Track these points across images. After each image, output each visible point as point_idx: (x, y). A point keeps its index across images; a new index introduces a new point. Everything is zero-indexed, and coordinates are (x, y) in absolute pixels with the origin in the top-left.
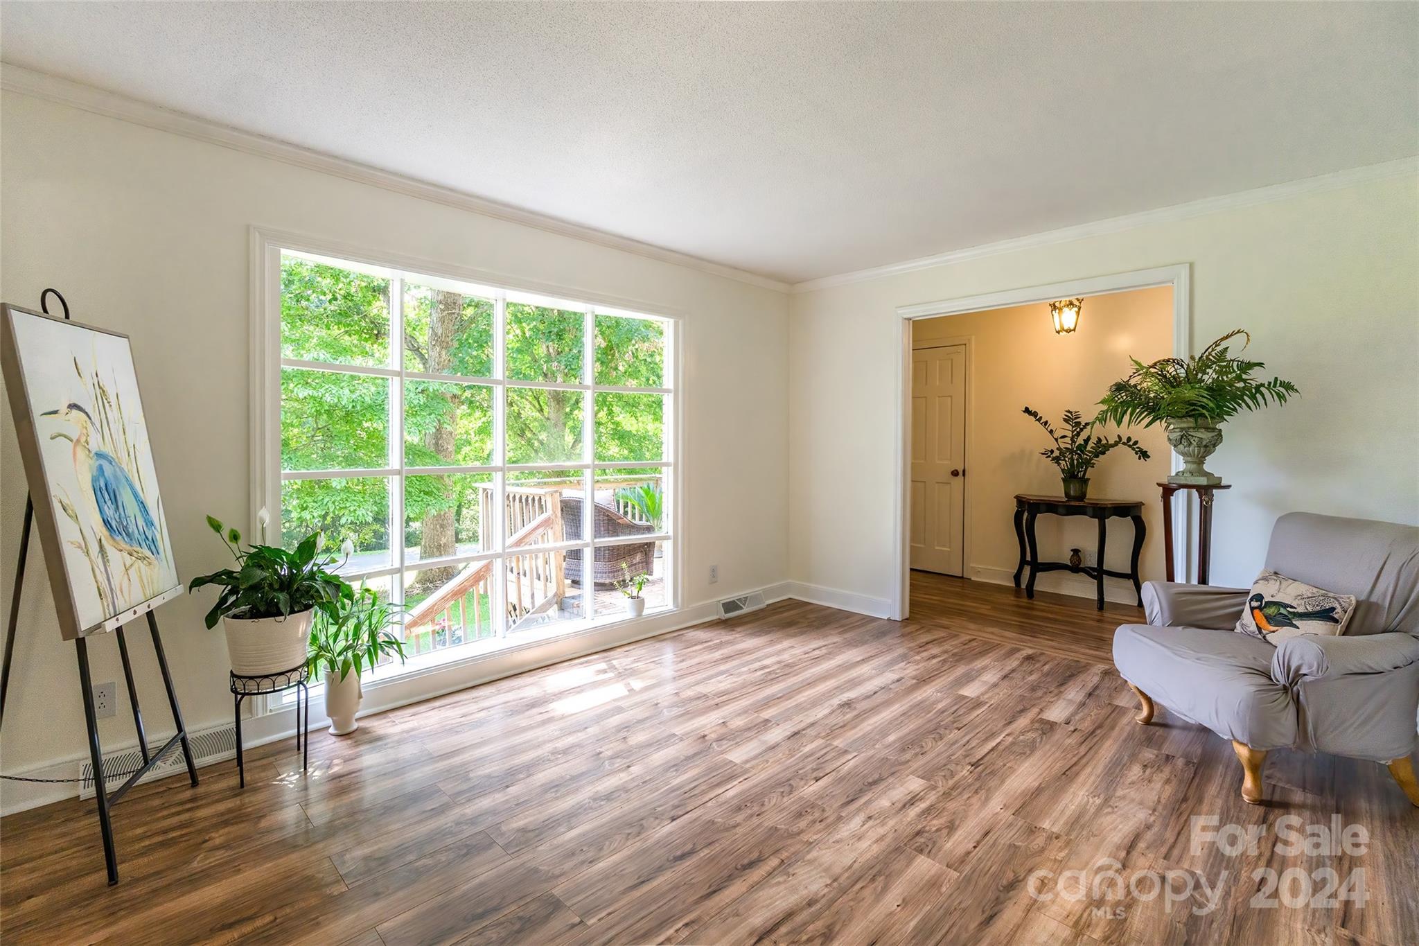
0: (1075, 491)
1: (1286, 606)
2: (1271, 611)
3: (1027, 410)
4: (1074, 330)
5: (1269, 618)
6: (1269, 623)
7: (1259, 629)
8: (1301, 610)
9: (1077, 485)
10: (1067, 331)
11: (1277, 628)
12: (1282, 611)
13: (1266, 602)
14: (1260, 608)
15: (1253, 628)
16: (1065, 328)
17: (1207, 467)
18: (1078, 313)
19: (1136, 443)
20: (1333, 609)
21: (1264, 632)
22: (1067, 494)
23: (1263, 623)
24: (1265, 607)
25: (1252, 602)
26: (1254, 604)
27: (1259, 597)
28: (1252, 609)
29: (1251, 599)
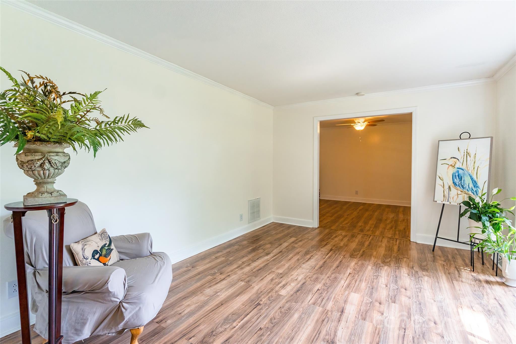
2: (104, 252)
5: (105, 256)
12: (105, 248)
23: (105, 260)
24: (100, 253)
25: (94, 258)
26: (97, 257)
27: (95, 252)
28: (98, 259)
29: (93, 256)
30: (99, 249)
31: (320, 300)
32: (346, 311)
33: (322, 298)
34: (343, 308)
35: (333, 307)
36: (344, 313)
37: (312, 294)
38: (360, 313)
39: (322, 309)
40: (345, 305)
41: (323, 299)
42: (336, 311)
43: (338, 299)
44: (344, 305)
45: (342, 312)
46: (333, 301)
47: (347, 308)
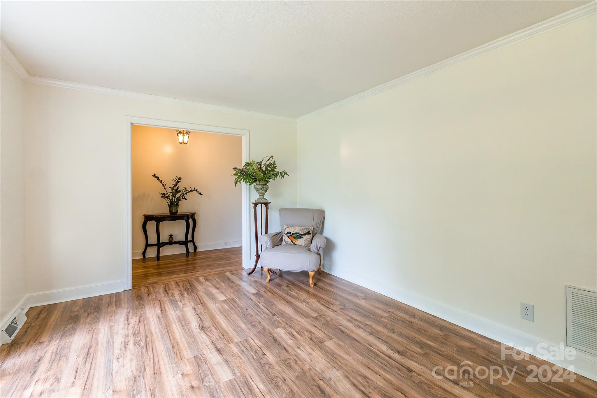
0: (175, 210)
1: (298, 233)
2: (295, 235)
3: (154, 176)
4: (187, 144)
5: (294, 238)
6: (295, 239)
7: (292, 241)
8: (302, 233)
9: (175, 208)
10: (185, 143)
11: (298, 240)
12: (298, 235)
13: (292, 234)
14: (291, 236)
15: (290, 241)
16: (185, 142)
17: (265, 197)
18: (189, 137)
19: (197, 190)
20: (310, 231)
21: (294, 242)
22: (171, 212)
23: (293, 239)
24: (292, 235)
25: (287, 235)
26: (288, 235)
27: (289, 233)
28: (288, 237)
29: (287, 234)
30: (292, 233)
31: (248, 346)
32: (216, 353)
33: (249, 349)
34: (222, 354)
35: (230, 349)
36: (216, 351)
37: (261, 346)
38: (204, 360)
39: (235, 341)
40: (222, 358)
41: (247, 349)
42: (223, 347)
43: (236, 359)
44: (225, 357)
45: (218, 350)
46: (237, 353)
47: (218, 356)
